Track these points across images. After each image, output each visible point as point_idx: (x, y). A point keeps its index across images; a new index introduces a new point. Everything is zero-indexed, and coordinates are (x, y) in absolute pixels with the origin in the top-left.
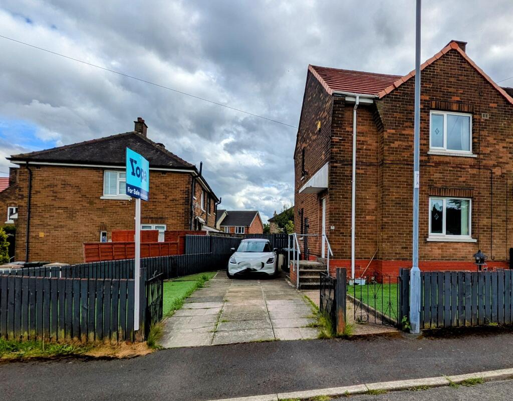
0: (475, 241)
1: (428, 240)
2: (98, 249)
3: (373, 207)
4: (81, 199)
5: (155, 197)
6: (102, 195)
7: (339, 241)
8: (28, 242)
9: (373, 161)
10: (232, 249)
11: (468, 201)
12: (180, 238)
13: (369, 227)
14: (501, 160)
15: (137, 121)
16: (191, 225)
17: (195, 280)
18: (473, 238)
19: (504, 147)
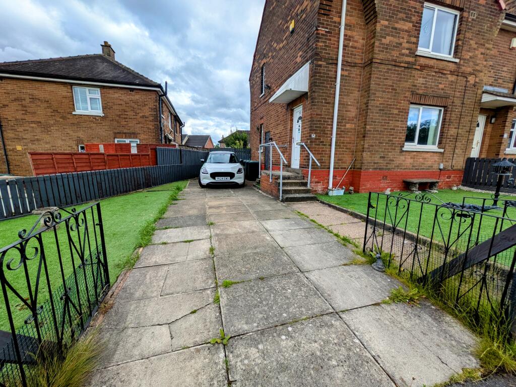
0: (442, 150)
1: (404, 149)
2: (52, 159)
3: (353, 114)
4: (53, 114)
5: (126, 113)
6: (74, 110)
7: (319, 151)
8: (6, 155)
9: (357, 61)
10: (201, 160)
11: (440, 110)
12: (151, 149)
13: (347, 136)
14: (477, 68)
15: (103, 44)
16: (162, 140)
17: (168, 190)
18: (439, 148)
19: (482, 54)
